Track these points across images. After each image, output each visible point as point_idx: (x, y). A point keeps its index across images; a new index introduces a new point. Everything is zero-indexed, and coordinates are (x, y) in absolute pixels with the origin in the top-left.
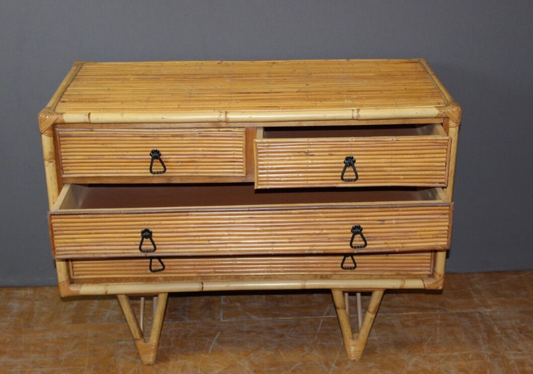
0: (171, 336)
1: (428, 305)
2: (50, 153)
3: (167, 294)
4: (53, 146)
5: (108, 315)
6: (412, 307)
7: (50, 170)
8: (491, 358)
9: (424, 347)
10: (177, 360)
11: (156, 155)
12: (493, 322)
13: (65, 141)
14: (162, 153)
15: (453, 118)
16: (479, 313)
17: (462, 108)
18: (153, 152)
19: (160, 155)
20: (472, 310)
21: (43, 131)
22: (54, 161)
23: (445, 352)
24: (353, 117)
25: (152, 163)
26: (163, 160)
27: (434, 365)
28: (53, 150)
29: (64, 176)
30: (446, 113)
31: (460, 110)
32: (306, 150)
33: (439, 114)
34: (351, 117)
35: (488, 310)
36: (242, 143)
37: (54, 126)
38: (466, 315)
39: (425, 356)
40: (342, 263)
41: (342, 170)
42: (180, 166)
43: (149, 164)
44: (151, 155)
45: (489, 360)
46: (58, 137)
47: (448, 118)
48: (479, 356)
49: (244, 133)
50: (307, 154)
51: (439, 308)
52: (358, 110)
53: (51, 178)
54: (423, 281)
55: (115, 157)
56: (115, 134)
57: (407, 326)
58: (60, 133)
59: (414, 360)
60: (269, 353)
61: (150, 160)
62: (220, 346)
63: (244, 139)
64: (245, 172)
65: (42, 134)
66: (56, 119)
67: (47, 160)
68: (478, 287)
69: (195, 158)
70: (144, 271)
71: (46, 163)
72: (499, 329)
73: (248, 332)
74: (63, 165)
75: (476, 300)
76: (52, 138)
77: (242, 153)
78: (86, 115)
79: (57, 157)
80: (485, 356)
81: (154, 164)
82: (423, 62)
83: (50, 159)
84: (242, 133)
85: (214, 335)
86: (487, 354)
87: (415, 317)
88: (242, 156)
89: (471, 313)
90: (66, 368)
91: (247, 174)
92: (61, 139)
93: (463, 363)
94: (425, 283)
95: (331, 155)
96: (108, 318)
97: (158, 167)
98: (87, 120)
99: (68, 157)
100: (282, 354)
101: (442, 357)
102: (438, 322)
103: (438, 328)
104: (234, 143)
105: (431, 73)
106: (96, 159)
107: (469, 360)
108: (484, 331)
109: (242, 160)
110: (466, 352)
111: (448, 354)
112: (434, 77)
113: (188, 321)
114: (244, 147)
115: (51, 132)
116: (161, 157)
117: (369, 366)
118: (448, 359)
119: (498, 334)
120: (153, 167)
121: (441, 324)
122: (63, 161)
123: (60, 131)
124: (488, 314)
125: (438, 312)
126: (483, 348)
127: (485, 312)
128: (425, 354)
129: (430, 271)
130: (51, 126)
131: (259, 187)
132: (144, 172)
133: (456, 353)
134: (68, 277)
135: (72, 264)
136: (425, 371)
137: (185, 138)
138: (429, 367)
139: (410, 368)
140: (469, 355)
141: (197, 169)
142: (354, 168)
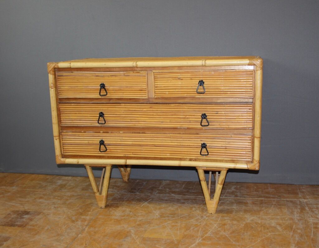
0: (125, 199)
1: (272, 196)
2: (52, 83)
4: (54, 80)
6: (262, 196)
7: (52, 92)
8: (298, 220)
9: (261, 213)
10: (123, 208)
11: (103, 86)
12: (306, 205)
13: (60, 78)
14: (106, 85)
16: (300, 201)
18: (101, 84)
20: (296, 200)
21: (49, 71)
22: (54, 88)
23: (272, 216)
25: (100, 90)
26: (106, 89)
27: (263, 221)
28: (54, 82)
29: (59, 97)
33: (250, 63)
35: (306, 200)
36: (145, 80)
37: (55, 70)
38: (291, 202)
39: (260, 217)
40: (201, 152)
42: (114, 92)
43: (99, 91)
44: (100, 86)
45: (297, 221)
46: (57, 76)
48: (292, 219)
51: (277, 198)
54: (247, 164)
55: (83, 87)
56: (83, 74)
57: (256, 204)
58: (57, 74)
59: (252, 218)
60: (172, 209)
62: (148, 205)
63: (146, 77)
64: (147, 96)
65: (48, 73)
66: (55, 66)
68: (303, 190)
69: (122, 88)
70: (97, 152)
71: (50, 89)
72: (308, 208)
73: (166, 200)
74: (59, 91)
75: (300, 196)
76: (53, 76)
77: (145, 85)
78: (69, 64)
79: (56, 86)
80: (295, 219)
81: (101, 91)
83: (52, 87)
84: (145, 74)
85: (148, 200)
86: (297, 218)
87: (262, 200)
89: (295, 201)
90: (66, 206)
91: (148, 98)
93: (281, 221)
94: (249, 166)
97: (103, 92)
98: (69, 66)
99: (61, 87)
100: (179, 210)
101: (269, 218)
103: (273, 206)
104: (142, 80)
106: (74, 88)
107: (285, 220)
108: (299, 209)
109: (145, 89)
110: (284, 217)
111: (274, 217)
113: (138, 193)
115: (53, 73)
116: (105, 87)
117: (225, 219)
118: (272, 219)
119: (307, 210)
120: (101, 93)
121: (275, 204)
122: (59, 89)
124: (304, 202)
125: (276, 199)
126: (295, 216)
127: (303, 201)
128: (260, 216)
130: (52, 69)
131: (155, 97)
132: (97, 96)
133: (279, 217)
134: (60, 153)
135: (63, 147)
136: (257, 223)
137: (117, 77)
138: (259, 222)
139: (248, 221)
140: (286, 218)
141: (123, 94)
142: (203, 87)
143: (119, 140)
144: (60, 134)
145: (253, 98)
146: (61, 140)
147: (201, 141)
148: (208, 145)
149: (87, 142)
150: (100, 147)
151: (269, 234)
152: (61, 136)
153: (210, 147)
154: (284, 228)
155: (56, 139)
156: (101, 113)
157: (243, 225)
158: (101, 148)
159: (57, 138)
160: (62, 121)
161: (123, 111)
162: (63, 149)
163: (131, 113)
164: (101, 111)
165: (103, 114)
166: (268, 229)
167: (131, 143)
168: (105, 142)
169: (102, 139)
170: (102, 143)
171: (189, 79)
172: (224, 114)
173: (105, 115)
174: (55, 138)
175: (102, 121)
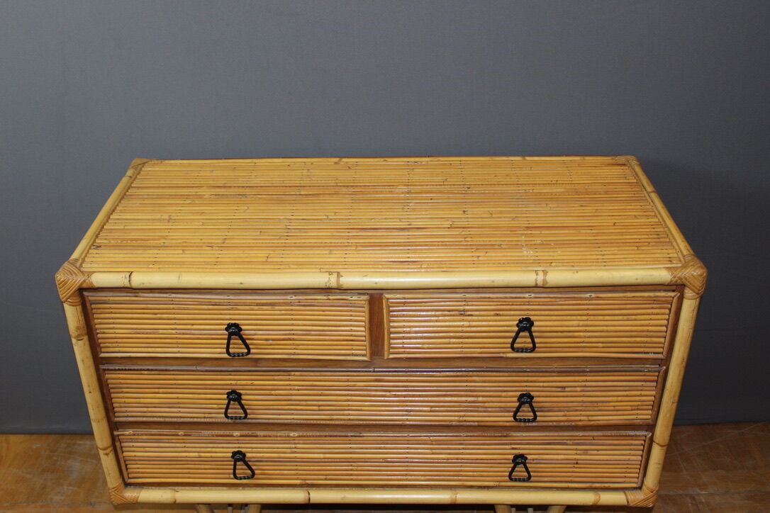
2: (78, 328)
3: (260, 506)
4: (82, 318)
7: (81, 350)
11: (234, 330)
13: (99, 309)
14: (243, 327)
15: (694, 286)
16: (692, 497)
17: (709, 274)
18: (229, 326)
19: (241, 330)
20: (680, 492)
21: (65, 299)
22: (86, 338)
24: (537, 284)
25: (229, 340)
26: (244, 336)
28: (82, 323)
29: (102, 355)
30: (684, 280)
31: (705, 274)
32: (462, 308)
33: (671, 281)
34: (533, 284)
35: (703, 493)
36: (363, 316)
37: (81, 291)
40: (511, 473)
41: (514, 334)
42: (271, 345)
43: (225, 342)
44: (226, 329)
46: (88, 305)
47: (684, 285)
49: (367, 303)
50: (462, 313)
52: (545, 272)
53: (83, 361)
54: (625, 494)
55: (174, 332)
56: (172, 301)
58: (90, 298)
61: (227, 337)
63: (366, 309)
64: (368, 355)
65: (62, 302)
66: (82, 284)
67: (75, 338)
69: (293, 335)
70: (227, 476)
71: (74, 341)
74: (100, 341)
75: (686, 475)
76: (79, 308)
77: (363, 329)
78: (125, 278)
79: (90, 331)
81: (232, 341)
82: (634, 163)
83: (78, 336)
84: (364, 302)
88: (364, 333)
89: (679, 496)
91: (371, 358)
92: (93, 306)
94: (629, 497)
95: (497, 315)
97: (237, 347)
98: (128, 285)
99: (106, 331)
104: (351, 316)
105: (649, 188)
106: (147, 334)
109: (363, 339)
112: (654, 196)
114: (367, 322)
115: (77, 300)
116: (242, 332)
120: (231, 346)
122: (99, 335)
123: (90, 296)
127: (699, 496)
129: (637, 483)
130: (75, 292)
131: (391, 356)
132: (219, 352)
134: (120, 481)
135: (126, 465)
137: (277, 308)
141: (297, 349)
142: (531, 333)
143: (289, 450)
144: (114, 439)
145: (662, 359)
146: (119, 451)
147: (513, 449)
148: (529, 457)
149: (196, 454)
150: (235, 465)
152: (118, 444)
153: (535, 461)
155: (107, 454)
156: (234, 392)
158: (237, 467)
159: (108, 451)
160: (116, 409)
161: (296, 388)
162: (127, 469)
163: (320, 392)
164: (234, 387)
165: (240, 395)
167: (322, 456)
168: (248, 455)
169: (239, 447)
170: (239, 457)
171: (492, 313)
172: (581, 391)
173: (243, 397)
174: (101, 453)
175: (235, 409)
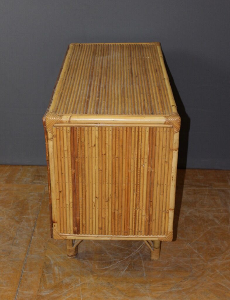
5: (25, 180)
6: (193, 185)
9: (197, 205)
20: (226, 188)
23: (208, 208)
27: (201, 214)
38: (223, 191)
48: (226, 211)
51: (208, 187)
57: (189, 194)
59: (190, 211)
87: (194, 190)
89: (226, 190)
93: (217, 214)
96: (25, 182)
101: (206, 210)
102: (207, 193)
103: (206, 196)
107: (221, 212)
110: (219, 209)
118: (209, 211)
121: (208, 195)
125: (207, 188)
128: (197, 208)
133: (214, 209)
136: (195, 216)
138: (198, 214)
139: (187, 214)
140: (221, 210)
151: (210, 228)
154: (221, 221)
157: (184, 219)
166: (207, 222)
